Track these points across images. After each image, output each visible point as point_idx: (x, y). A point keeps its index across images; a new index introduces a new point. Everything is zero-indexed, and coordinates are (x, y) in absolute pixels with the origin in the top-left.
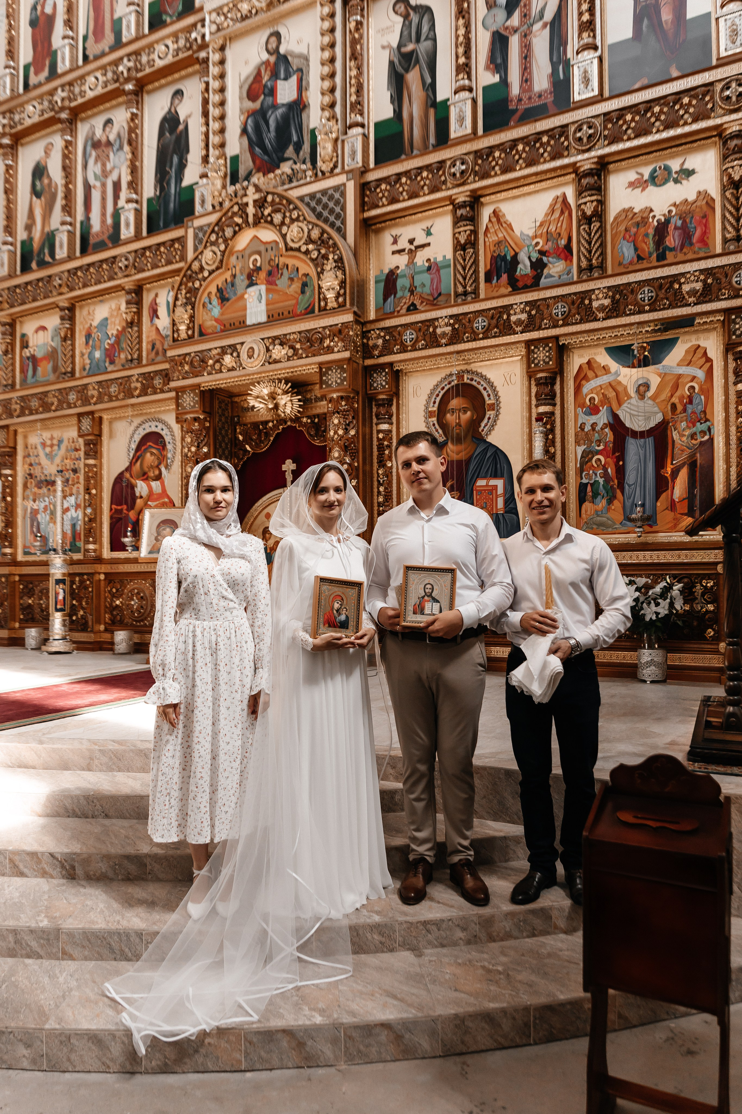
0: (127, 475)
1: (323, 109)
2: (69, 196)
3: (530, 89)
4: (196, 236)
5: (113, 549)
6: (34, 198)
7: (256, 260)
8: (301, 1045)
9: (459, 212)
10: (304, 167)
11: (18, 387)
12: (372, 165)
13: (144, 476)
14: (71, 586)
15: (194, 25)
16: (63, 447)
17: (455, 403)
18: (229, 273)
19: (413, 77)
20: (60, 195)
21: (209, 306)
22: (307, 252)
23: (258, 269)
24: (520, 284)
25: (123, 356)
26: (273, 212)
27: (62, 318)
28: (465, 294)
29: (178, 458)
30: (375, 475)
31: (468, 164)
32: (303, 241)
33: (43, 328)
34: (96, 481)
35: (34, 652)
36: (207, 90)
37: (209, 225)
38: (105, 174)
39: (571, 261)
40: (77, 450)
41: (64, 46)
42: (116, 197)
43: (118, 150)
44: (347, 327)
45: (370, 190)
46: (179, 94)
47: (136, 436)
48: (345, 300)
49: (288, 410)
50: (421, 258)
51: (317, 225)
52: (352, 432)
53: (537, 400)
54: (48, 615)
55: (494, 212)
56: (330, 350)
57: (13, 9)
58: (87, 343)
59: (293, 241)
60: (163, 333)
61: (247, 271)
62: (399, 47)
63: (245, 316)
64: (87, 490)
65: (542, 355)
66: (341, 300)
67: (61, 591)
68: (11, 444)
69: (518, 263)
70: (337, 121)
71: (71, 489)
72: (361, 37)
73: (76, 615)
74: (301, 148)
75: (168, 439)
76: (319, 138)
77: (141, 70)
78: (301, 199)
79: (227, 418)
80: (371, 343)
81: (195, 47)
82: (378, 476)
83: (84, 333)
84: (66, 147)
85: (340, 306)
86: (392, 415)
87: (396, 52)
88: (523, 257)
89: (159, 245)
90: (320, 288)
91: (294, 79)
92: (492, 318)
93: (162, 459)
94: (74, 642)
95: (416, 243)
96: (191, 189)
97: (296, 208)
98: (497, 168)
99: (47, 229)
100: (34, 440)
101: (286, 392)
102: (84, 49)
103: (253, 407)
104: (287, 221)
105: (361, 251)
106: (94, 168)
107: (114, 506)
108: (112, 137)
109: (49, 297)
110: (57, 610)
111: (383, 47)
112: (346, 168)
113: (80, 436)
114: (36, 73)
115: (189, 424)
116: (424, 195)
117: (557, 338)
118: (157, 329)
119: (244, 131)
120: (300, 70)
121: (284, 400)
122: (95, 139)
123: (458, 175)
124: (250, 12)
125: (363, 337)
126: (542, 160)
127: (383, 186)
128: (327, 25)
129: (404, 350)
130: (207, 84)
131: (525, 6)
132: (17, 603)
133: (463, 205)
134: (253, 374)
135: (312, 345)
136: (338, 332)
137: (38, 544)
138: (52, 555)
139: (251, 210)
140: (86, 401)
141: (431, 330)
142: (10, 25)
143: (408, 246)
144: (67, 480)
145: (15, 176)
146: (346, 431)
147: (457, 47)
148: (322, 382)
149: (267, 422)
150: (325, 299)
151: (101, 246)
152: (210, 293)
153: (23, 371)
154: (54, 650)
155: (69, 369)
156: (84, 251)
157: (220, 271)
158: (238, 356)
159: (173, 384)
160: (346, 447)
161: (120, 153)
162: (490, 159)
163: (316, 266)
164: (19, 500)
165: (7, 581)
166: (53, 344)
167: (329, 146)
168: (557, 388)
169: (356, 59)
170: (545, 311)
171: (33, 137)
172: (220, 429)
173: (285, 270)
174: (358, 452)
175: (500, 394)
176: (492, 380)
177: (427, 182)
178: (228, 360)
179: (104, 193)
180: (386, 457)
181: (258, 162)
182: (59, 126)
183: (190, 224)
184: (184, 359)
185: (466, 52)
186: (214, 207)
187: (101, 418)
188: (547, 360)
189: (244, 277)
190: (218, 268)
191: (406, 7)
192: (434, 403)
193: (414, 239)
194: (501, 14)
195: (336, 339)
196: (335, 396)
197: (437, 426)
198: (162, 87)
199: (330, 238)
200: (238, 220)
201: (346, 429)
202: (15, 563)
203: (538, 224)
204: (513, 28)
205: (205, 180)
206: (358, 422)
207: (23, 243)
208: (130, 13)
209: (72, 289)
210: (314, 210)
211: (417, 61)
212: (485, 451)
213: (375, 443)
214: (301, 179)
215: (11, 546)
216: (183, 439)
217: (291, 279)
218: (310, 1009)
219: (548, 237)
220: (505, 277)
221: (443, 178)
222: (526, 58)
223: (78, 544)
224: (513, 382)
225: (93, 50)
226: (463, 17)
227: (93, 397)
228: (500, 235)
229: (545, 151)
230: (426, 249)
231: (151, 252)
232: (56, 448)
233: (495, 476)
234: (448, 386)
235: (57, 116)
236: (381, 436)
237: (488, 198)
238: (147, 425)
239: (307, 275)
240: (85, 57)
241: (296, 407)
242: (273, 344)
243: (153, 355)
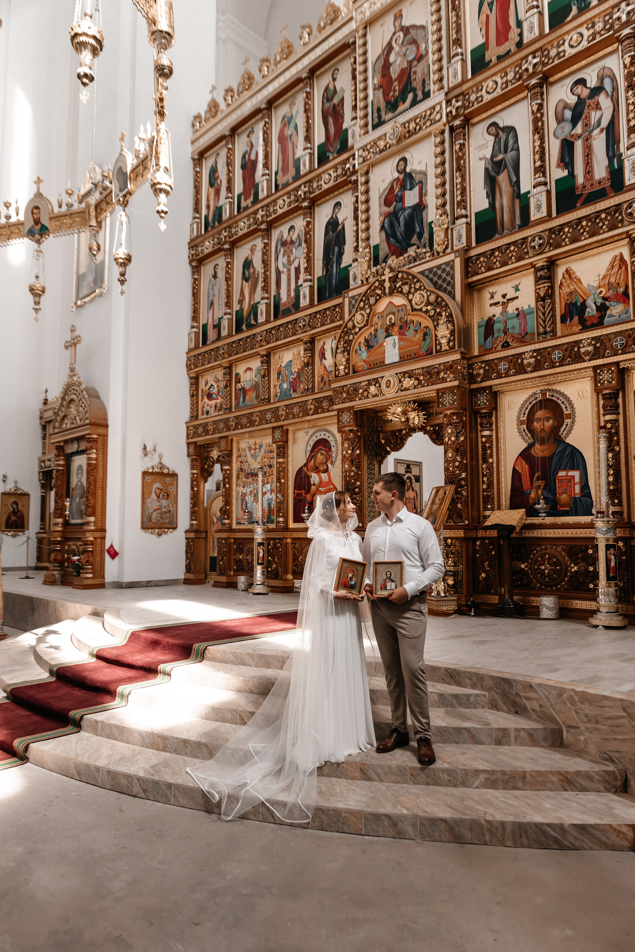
0: (305, 469)
1: (437, 209)
2: (266, 279)
3: (592, 178)
4: (350, 303)
5: (295, 521)
6: (244, 282)
7: (391, 318)
8: (395, 825)
9: (539, 274)
10: (424, 250)
11: (233, 410)
12: (474, 244)
13: (317, 470)
14: (268, 547)
15: (348, 159)
16: (263, 450)
17: (540, 414)
18: (373, 328)
19: (503, 179)
20: (261, 280)
21: (360, 352)
22: (427, 311)
23: (394, 324)
24: (589, 323)
25: (302, 386)
26: (402, 285)
27: (262, 362)
28: (545, 333)
29: (340, 457)
30: (481, 469)
31: (544, 239)
32: (424, 304)
33: (250, 369)
34: (284, 473)
35: (243, 592)
36: (357, 201)
37: (359, 295)
38: (290, 263)
39: (629, 304)
40: (271, 452)
41: (263, 181)
42: (297, 278)
43: (298, 246)
44: (456, 363)
45: (472, 262)
46: (338, 205)
47: (311, 442)
48: (454, 344)
49: (416, 422)
50: (511, 308)
51: (433, 292)
52: (462, 439)
53: (604, 410)
54: (253, 567)
55: (567, 271)
56: (444, 380)
57: (231, 160)
58: (278, 378)
59: (416, 304)
60: (329, 369)
61: (385, 327)
62: (492, 157)
63: (384, 358)
64: (278, 480)
65: (606, 376)
66: (451, 344)
67: (261, 551)
68: (229, 449)
69: (586, 307)
70: (447, 216)
71: (268, 479)
72: (464, 154)
73: (271, 568)
74: (422, 236)
75: (332, 443)
76: (434, 229)
77: (313, 193)
78: (422, 273)
79: (373, 428)
80: (475, 372)
81: (348, 174)
82: (483, 470)
83: (276, 371)
84: (265, 247)
85: (451, 348)
86: (492, 424)
87: (490, 161)
88: (590, 302)
89: (326, 309)
90: (436, 336)
91: (417, 188)
92: (566, 350)
93: (328, 457)
94: (270, 587)
95: (507, 297)
96: (347, 268)
97: (419, 281)
98: (567, 240)
99: (252, 303)
100: (243, 445)
101: (414, 410)
102: (276, 180)
103: (391, 420)
104: (412, 290)
105: (467, 307)
106: (282, 260)
107: (296, 491)
108: (294, 237)
109: (253, 349)
110: (259, 564)
111: (481, 159)
112: (455, 248)
113: (273, 443)
114: (245, 200)
115: (347, 434)
116: (512, 263)
117: (617, 364)
118: (325, 367)
119: (383, 228)
120: (421, 182)
121: (412, 415)
122: (283, 240)
123: (537, 247)
124: (385, 146)
125: (469, 369)
126: (601, 231)
127: (482, 259)
128: (439, 150)
129: (499, 376)
130: (357, 197)
131: (586, 118)
132: (232, 558)
133: (542, 268)
134: (390, 399)
135: (431, 377)
136: (450, 367)
137: (246, 517)
138: (255, 526)
139: (387, 285)
140: (278, 419)
141: (520, 361)
142: (229, 170)
143: (501, 300)
144: (265, 473)
145: (232, 269)
146: (457, 437)
147: (534, 155)
148: (439, 403)
149: (401, 430)
150: (440, 344)
151: (288, 312)
152: (360, 343)
153: (237, 399)
154: (256, 591)
155: (267, 397)
156: (276, 317)
157: (366, 327)
158: (380, 386)
159: (335, 407)
160: (457, 449)
161: (300, 248)
162: (561, 234)
163: (433, 321)
164: (234, 486)
165: (226, 542)
166: (256, 379)
167: (442, 235)
168: (620, 400)
169: (460, 170)
170: (608, 344)
171: (243, 242)
172: (369, 437)
173: (411, 325)
174: (466, 453)
175: (575, 406)
176: (568, 396)
177: (514, 254)
178: (373, 389)
179: (289, 275)
180: (488, 455)
181: (392, 248)
182: (260, 233)
183: (346, 295)
184: (343, 389)
185: (541, 157)
186: (362, 282)
187: (287, 430)
188: (611, 380)
189: (383, 330)
190: (365, 326)
191: (496, 129)
192: (524, 414)
193: (506, 295)
194: (567, 127)
195: (448, 372)
196: (448, 412)
197: (526, 431)
198: (327, 201)
199: (443, 300)
200: (379, 292)
201: (457, 436)
202: (231, 530)
203: (601, 277)
204: (577, 135)
205: (356, 263)
206: (466, 431)
207: (237, 312)
208: (306, 155)
209: (268, 343)
210: (431, 280)
211: (506, 166)
212: (565, 449)
213: (480, 445)
214: (423, 258)
215: (228, 518)
216: (343, 444)
217: (416, 331)
218: (401, 807)
219: (610, 286)
220: (576, 318)
221: (526, 250)
222: (588, 156)
223: (272, 517)
224: (585, 397)
225: (282, 180)
226: (538, 133)
227: (282, 415)
228: (572, 287)
229: (604, 224)
230: (515, 301)
231: (320, 315)
232: (258, 450)
233: (573, 469)
234: (534, 402)
235: (259, 227)
236: (484, 440)
237: (561, 261)
238: (318, 434)
239: (427, 327)
240: (277, 186)
241: (422, 420)
242: (404, 376)
243: (322, 385)
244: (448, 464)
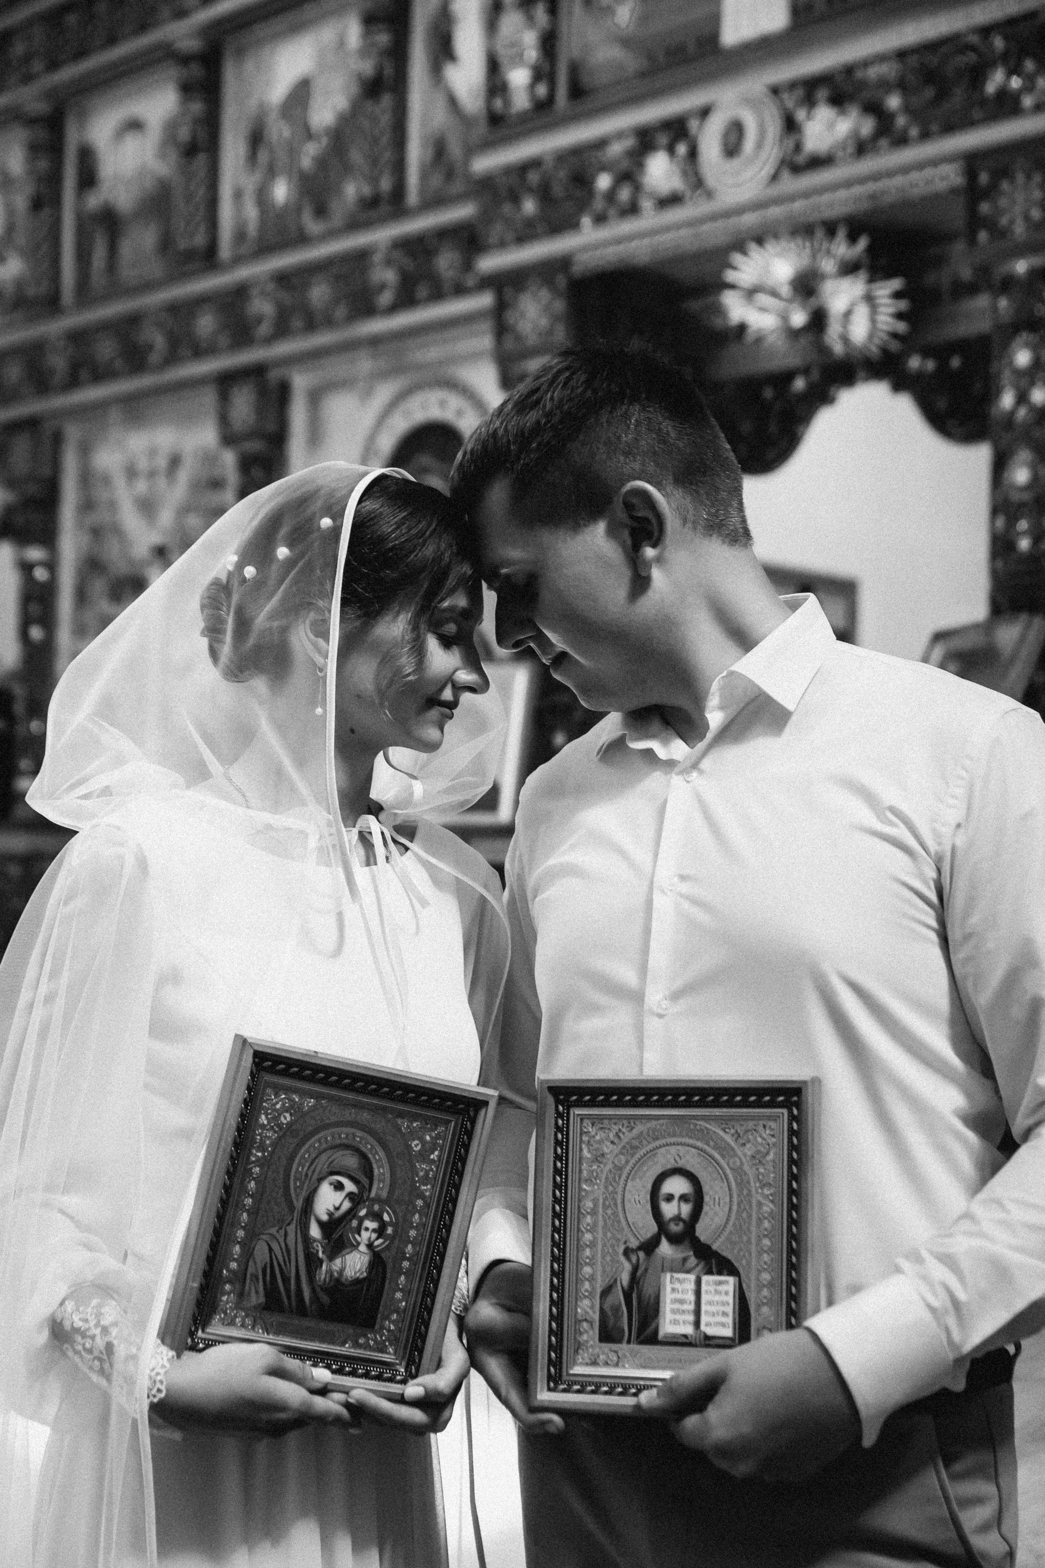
11: (66, 302)
16: (184, 476)
25: (350, 189)
27: (185, 92)
40: (218, 484)
49: (859, 330)
56: (1006, 106)
58: (252, 159)
63: (718, 18)
68: (46, 471)
83: (243, 129)
100: (105, 457)
101: (849, 269)
103: (742, 328)
113: (226, 443)
118: (451, 98)
134: (741, 213)
135: (942, 95)
140: (242, 335)
148: (975, 222)
149: (788, 377)
153: (83, 256)
155: (202, 240)
158: (693, 154)
164: (64, 637)
166: (160, 169)
178: (659, 171)
184: (524, 179)
187: (283, 385)
195: (1030, 66)
196: (1021, 269)
227: (262, 319)
232: (162, 479)
238: (414, 403)
241: (886, 321)
242: (810, 102)
243: (436, 180)
244: (1012, 521)
